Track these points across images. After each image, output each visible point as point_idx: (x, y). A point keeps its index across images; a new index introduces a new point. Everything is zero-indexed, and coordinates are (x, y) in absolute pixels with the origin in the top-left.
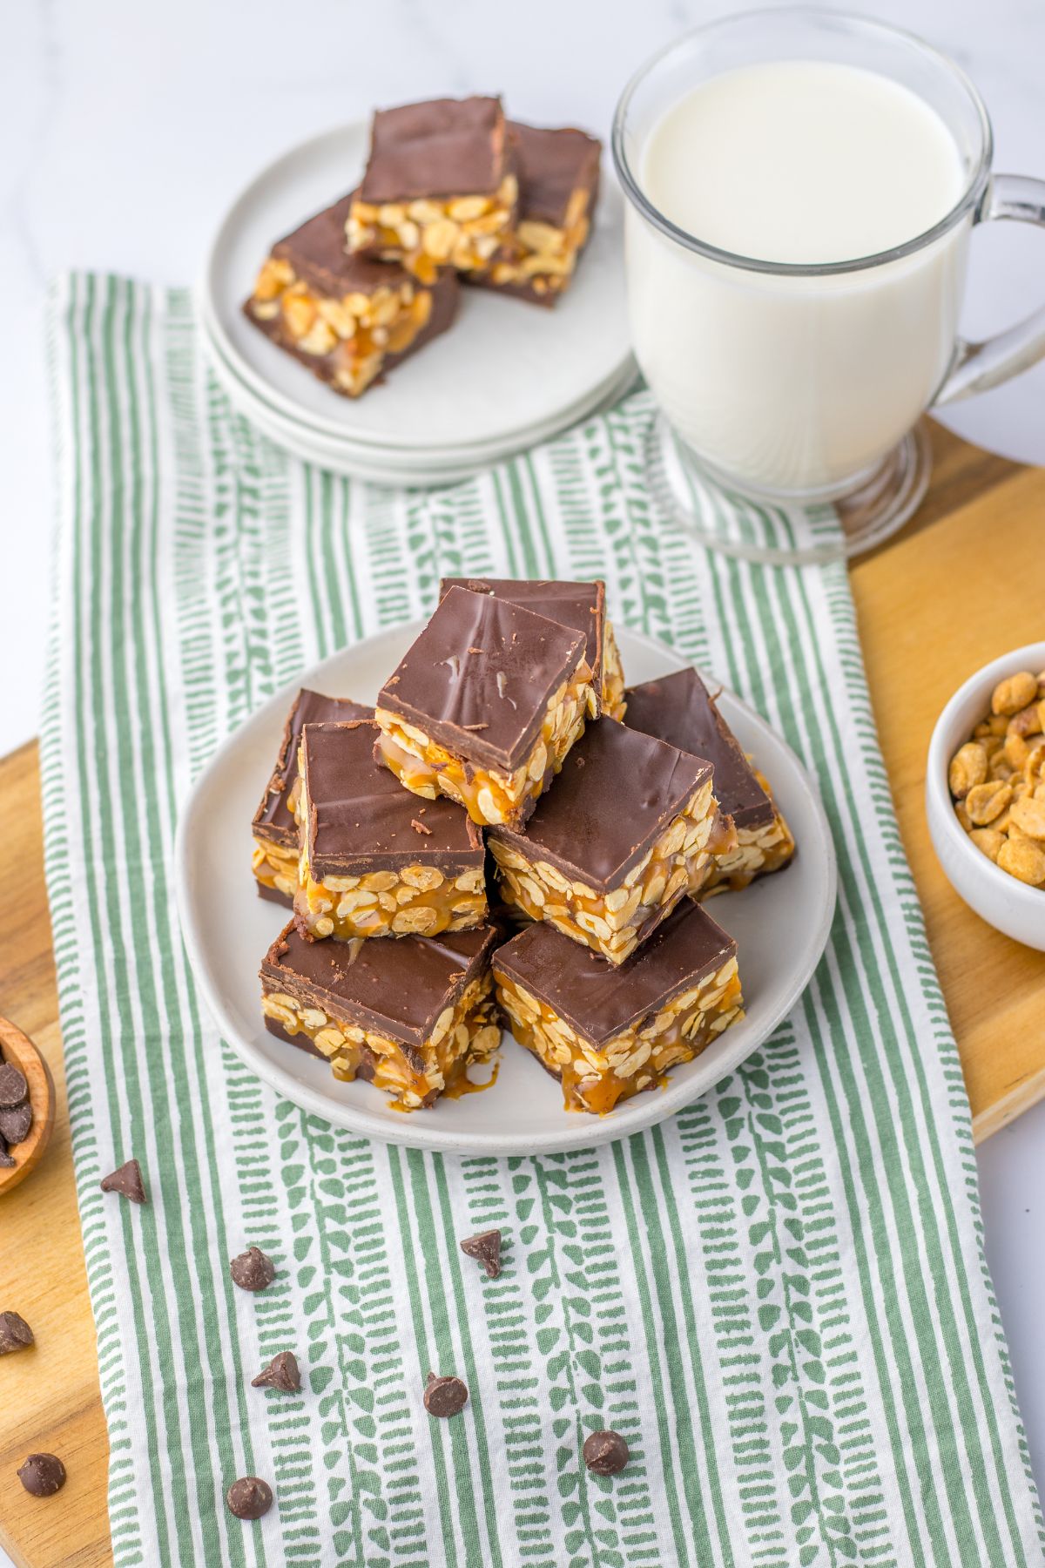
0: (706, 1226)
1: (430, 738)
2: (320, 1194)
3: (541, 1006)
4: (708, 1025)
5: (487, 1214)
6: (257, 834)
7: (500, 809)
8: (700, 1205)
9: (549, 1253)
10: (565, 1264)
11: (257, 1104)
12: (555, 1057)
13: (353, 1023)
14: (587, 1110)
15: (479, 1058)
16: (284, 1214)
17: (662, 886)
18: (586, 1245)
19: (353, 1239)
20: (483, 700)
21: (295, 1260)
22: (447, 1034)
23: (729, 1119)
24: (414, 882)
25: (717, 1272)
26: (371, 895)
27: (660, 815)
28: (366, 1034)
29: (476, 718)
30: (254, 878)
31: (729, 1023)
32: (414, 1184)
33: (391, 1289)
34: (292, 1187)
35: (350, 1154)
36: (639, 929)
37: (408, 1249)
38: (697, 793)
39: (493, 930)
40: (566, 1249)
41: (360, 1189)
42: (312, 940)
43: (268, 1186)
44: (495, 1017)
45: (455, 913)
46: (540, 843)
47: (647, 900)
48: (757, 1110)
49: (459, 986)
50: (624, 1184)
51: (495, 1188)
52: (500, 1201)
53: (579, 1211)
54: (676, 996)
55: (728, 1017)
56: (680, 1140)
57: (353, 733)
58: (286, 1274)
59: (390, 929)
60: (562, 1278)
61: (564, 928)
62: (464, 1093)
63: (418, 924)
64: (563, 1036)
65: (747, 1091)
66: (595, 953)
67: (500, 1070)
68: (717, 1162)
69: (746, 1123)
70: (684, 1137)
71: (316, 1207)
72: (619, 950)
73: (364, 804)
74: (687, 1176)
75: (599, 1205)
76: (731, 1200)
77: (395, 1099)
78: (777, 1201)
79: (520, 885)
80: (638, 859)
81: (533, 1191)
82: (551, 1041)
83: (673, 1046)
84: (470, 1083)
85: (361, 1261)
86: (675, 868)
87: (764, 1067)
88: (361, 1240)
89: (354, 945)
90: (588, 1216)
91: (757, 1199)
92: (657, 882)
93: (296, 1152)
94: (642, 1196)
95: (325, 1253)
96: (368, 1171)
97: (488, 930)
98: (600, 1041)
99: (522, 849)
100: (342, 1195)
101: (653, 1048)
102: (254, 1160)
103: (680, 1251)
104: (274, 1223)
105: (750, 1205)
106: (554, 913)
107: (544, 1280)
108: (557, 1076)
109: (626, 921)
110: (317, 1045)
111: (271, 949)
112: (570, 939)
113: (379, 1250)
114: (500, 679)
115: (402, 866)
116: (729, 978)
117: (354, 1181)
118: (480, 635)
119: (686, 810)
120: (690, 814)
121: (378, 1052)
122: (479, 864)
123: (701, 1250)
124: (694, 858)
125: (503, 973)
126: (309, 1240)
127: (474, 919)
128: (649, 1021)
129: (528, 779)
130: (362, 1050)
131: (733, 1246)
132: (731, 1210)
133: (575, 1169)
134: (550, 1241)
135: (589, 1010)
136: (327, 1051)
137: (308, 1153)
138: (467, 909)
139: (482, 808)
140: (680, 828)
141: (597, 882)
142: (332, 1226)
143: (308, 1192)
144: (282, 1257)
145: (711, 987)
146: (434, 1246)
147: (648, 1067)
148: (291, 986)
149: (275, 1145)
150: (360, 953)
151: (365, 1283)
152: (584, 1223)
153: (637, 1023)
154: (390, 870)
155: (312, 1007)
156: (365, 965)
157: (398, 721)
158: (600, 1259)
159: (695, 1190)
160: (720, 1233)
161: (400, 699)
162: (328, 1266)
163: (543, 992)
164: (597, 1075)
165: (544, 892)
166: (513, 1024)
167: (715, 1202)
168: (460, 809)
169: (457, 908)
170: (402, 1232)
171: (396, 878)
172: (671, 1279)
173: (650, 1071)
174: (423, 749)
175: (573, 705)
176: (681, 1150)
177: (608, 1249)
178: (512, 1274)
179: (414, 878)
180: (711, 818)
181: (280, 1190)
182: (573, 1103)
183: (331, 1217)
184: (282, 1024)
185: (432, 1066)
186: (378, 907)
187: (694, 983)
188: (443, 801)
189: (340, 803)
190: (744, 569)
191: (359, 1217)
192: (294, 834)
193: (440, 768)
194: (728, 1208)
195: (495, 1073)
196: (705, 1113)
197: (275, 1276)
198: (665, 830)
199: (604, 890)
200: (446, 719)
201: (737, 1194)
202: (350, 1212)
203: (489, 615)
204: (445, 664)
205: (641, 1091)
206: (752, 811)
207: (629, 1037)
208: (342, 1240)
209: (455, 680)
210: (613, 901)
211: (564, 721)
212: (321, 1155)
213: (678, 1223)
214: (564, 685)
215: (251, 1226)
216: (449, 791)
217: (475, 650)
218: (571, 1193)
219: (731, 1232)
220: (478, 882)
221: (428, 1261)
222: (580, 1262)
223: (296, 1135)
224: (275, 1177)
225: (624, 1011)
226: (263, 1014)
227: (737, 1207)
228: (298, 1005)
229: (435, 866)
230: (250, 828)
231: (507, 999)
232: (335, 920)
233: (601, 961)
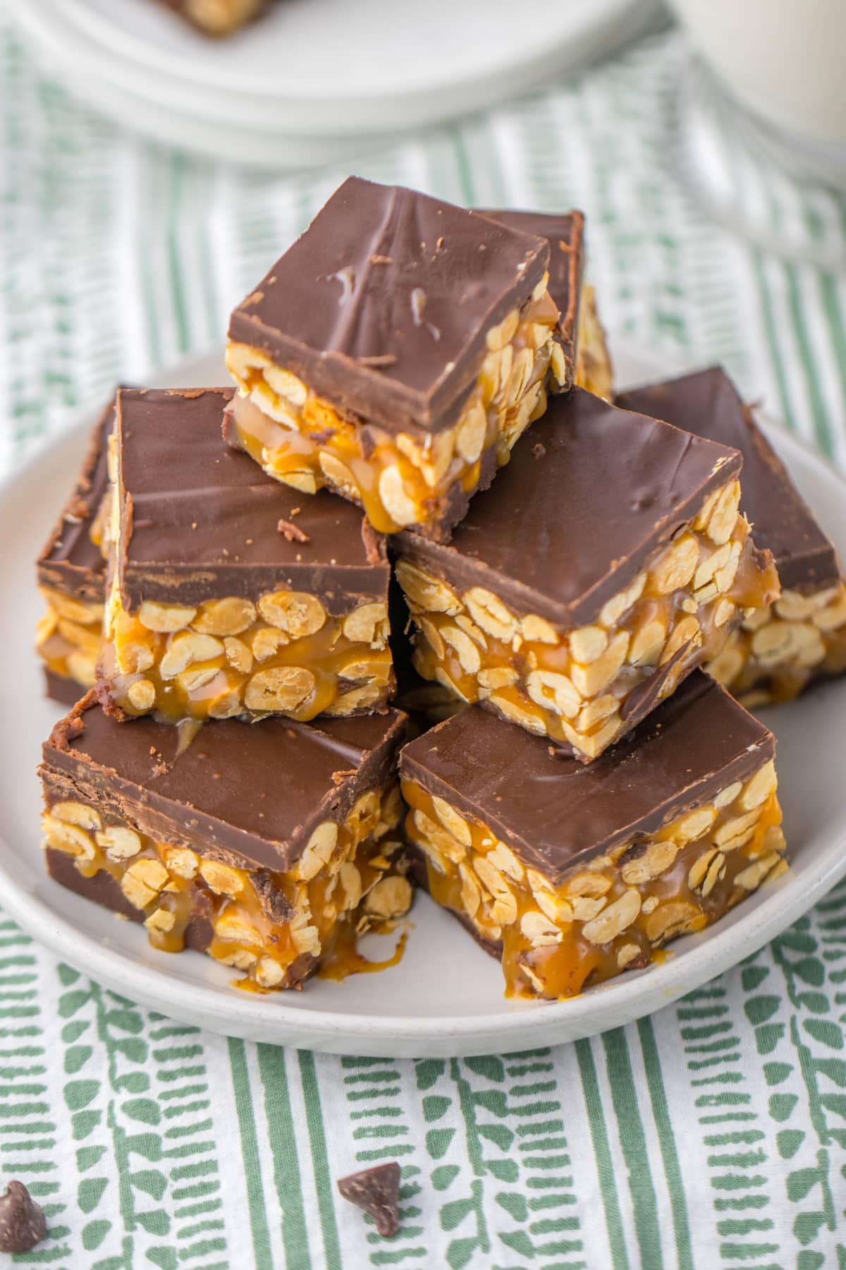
0: (721, 1171)
1: (308, 388)
2: (122, 1120)
3: (471, 825)
4: (731, 875)
5: (381, 1147)
6: (45, 582)
7: (413, 499)
8: (712, 1141)
9: (474, 1203)
10: (499, 1220)
11: (31, 994)
12: (493, 914)
13: (180, 842)
14: (540, 996)
15: (377, 926)
16: (66, 1146)
17: (660, 640)
18: (531, 1194)
19: (170, 1181)
20: (390, 327)
21: (78, 1211)
22: (325, 868)
23: (761, 1025)
24: (280, 619)
25: (736, 1239)
26: (213, 642)
27: (657, 519)
28: (200, 861)
29: (378, 350)
30: (37, 662)
31: (763, 880)
32: (269, 1105)
33: (226, 1251)
34: (80, 1111)
35: (172, 1065)
36: (623, 702)
37: (256, 1196)
38: (716, 495)
39: (402, 716)
40: (502, 1199)
41: (185, 1114)
42: (121, 717)
43: (43, 1108)
44: (403, 866)
45: (343, 681)
46: (473, 556)
47: (637, 656)
48: (804, 1014)
49: (345, 788)
50: (594, 1111)
51: (395, 1112)
52: (403, 1130)
53: (523, 1147)
54: (679, 812)
55: (763, 867)
56: (683, 1053)
57: (193, 404)
58: (63, 1231)
59: (242, 703)
60: (493, 1239)
61: (510, 709)
62: (352, 973)
63: (286, 698)
64: (504, 874)
65: (791, 988)
66: (556, 745)
67: (409, 944)
68: (741, 1083)
69: (787, 1031)
70: (689, 1050)
71: (114, 1137)
72: (593, 731)
73: (205, 499)
74: (692, 1103)
75: (556, 1140)
76: (760, 1135)
77: (243, 976)
78: (831, 1139)
79: (444, 641)
80: (621, 583)
81: (454, 1118)
82: (487, 890)
83: (674, 900)
84: (361, 958)
85: (181, 1213)
86: (680, 615)
87: (818, 954)
88: (184, 1183)
89: (186, 729)
90: (537, 1153)
91: (800, 1135)
92: (653, 631)
93: (88, 1063)
94: (622, 1127)
95: (127, 1200)
96: (200, 1089)
97: (392, 716)
98: (562, 871)
99: (447, 572)
100: (156, 1122)
101: (643, 901)
102: (21, 1071)
103: (679, 1205)
104: (49, 1160)
105: (789, 1143)
106: (494, 682)
107: (465, 1241)
108: (494, 949)
109: (604, 684)
110: (125, 890)
111: (57, 726)
112: (518, 728)
113: (211, 1197)
114: (417, 299)
115: (262, 590)
116: (762, 799)
117: (175, 1102)
118: (387, 241)
119: (698, 519)
120: (704, 530)
121: (217, 890)
122: (380, 592)
123: (711, 1205)
124: (710, 607)
125: (416, 780)
126: (103, 1183)
127: (370, 695)
128: (637, 848)
129: (455, 454)
130: (193, 892)
131: (761, 1201)
132: (760, 1150)
133: (519, 1091)
134: (477, 1187)
135: (544, 826)
136: (139, 899)
137: (106, 1065)
138: (361, 675)
139: (386, 500)
140: (687, 548)
141: (558, 607)
142: (138, 1163)
143: (104, 1117)
144: (60, 1208)
145: (733, 810)
146: (297, 1190)
147: (634, 932)
148: (86, 786)
149: (55, 1050)
150: (194, 741)
151: (186, 1243)
152: (530, 1162)
153: (619, 849)
154: (242, 596)
155: (117, 823)
156: (201, 756)
157: (261, 362)
158: (553, 1214)
159: (704, 1121)
160: (742, 1182)
161: (264, 321)
162: (131, 1219)
163: (475, 800)
164: (555, 934)
165: (479, 647)
166: (429, 871)
167: (736, 1138)
168: (352, 509)
169: (347, 672)
170: (247, 1172)
171: (251, 612)
172: (663, 1246)
173: (640, 937)
174: (298, 412)
175: (527, 355)
176: (685, 1067)
177: (567, 1200)
178: (417, 1231)
179: (281, 612)
180: (738, 547)
181: (61, 1114)
182: (519, 986)
183: (138, 1151)
184: (71, 859)
185: (301, 915)
186: (224, 663)
187: (708, 795)
188: (327, 497)
189: (169, 495)
190: (809, 286)
191: (182, 1152)
192: (100, 578)
193: (322, 440)
194: (754, 1147)
195: (400, 947)
196: (725, 1018)
197: (46, 1233)
198: (664, 544)
199: (567, 624)
200: (332, 351)
201: (771, 1128)
202: (168, 1144)
203: (404, 212)
204: (334, 279)
205: (625, 970)
206: (805, 562)
207: (605, 872)
208: (153, 1183)
209: (348, 301)
210: (585, 643)
211: (514, 378)
212: (125, 1066)
213: (677, 1168)
214: (514, 316)
215: (13, 1162)
216: (336, 481)
217: (380, 259)
218: (512, 1122)
219: (759, 1181)
220: (378, 626)
221: (286, 1212)
222: (521, 1217)
223: (89, 1038)
224: (54, 1097)
225: (598, 826)
226: (43, 846)
227: (769, 1146)
228: (97, 821)
229: (312, 592)
230: (32, 572)
231: (421, 828)
232: (158, 684)
233: (567, 759)
